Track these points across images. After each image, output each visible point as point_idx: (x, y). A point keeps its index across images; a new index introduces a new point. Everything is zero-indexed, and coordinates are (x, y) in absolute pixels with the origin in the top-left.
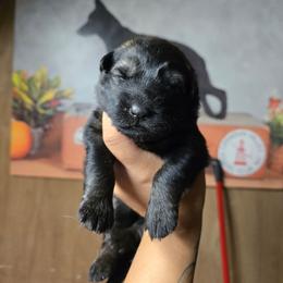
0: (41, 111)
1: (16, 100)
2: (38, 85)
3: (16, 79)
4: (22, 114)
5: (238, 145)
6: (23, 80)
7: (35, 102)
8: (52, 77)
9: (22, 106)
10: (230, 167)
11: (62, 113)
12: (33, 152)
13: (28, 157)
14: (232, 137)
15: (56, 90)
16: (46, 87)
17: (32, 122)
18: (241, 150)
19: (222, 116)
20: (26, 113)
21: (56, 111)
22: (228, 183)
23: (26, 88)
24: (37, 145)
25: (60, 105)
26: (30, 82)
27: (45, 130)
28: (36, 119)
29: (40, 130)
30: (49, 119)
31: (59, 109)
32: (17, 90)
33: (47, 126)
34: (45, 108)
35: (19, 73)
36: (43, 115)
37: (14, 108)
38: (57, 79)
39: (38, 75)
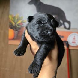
0: (17, 26)
1: (10, 23)
2: (17, 19)
3: (10, 17)
4: (12, 27)
5: (73, 37)
6: (12, 17)
7: (16, 23)
8: (20, 17)
9: (12, 25)
10: (71, 43)
11: (23, 27)
12: (15, 38)
13: (13, 39)
14: (72, 35)
15: (21, 20)
16: (19, 19)
17: (15, 29)
18: (74, 39)
19: (69, 29)
20: (13, 27)
21: (21, 26)
22: (70, 48)
23: (13, 19)
24: (16, 36)
25: (23, 25)
26: (14, 18)
27: (18, 32)
28: (16, 28)
29: (17, 32)
30: (20, 28)
31: (23, 26)
32: (10, 20)
33: (19, 31)
34: (18, 26)
35: (11, 15)
36: (18, 27)
37: (10, 25)
38: (22, 17)
39: (17, 16)
